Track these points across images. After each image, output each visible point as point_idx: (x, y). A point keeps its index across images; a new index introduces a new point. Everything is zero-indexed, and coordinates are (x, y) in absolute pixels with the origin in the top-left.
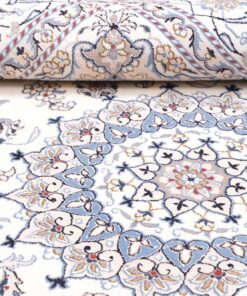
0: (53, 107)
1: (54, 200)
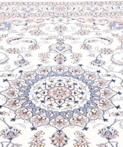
0: (83, 135)
1: (103, 101)
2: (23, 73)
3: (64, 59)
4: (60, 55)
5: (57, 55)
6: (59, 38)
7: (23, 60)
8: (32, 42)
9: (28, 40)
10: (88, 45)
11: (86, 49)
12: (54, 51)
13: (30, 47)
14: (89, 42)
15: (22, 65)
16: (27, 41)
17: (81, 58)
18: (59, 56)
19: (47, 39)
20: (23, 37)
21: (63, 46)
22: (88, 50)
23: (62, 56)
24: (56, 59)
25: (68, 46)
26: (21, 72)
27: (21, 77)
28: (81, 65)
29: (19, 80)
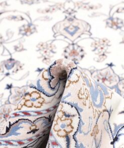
2: (12, 89)
3: (81, 53)
4: (73, 44)
5: (67, 45)
6: (66, 8)
7: (11, 59)
8: (22, 19)
9: (15, 14)
10: (118, 19)
11: (115, 27)
12: (62, 37)
13: (20, 30)
14: (117, 11)
15: (10, 71)
16: (14, 18)
17: (109, 49)
18: (71, 47)
19: (48, 11)
20: (7, 8)
21: (75, 23)
22: (119, 30)
23: (76, 47)
24: (67, 54)
25: (84, 24)
26: (9, 87)
27: (11, 101)
28: (111, 65)
29: (7, 106)
